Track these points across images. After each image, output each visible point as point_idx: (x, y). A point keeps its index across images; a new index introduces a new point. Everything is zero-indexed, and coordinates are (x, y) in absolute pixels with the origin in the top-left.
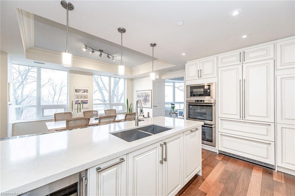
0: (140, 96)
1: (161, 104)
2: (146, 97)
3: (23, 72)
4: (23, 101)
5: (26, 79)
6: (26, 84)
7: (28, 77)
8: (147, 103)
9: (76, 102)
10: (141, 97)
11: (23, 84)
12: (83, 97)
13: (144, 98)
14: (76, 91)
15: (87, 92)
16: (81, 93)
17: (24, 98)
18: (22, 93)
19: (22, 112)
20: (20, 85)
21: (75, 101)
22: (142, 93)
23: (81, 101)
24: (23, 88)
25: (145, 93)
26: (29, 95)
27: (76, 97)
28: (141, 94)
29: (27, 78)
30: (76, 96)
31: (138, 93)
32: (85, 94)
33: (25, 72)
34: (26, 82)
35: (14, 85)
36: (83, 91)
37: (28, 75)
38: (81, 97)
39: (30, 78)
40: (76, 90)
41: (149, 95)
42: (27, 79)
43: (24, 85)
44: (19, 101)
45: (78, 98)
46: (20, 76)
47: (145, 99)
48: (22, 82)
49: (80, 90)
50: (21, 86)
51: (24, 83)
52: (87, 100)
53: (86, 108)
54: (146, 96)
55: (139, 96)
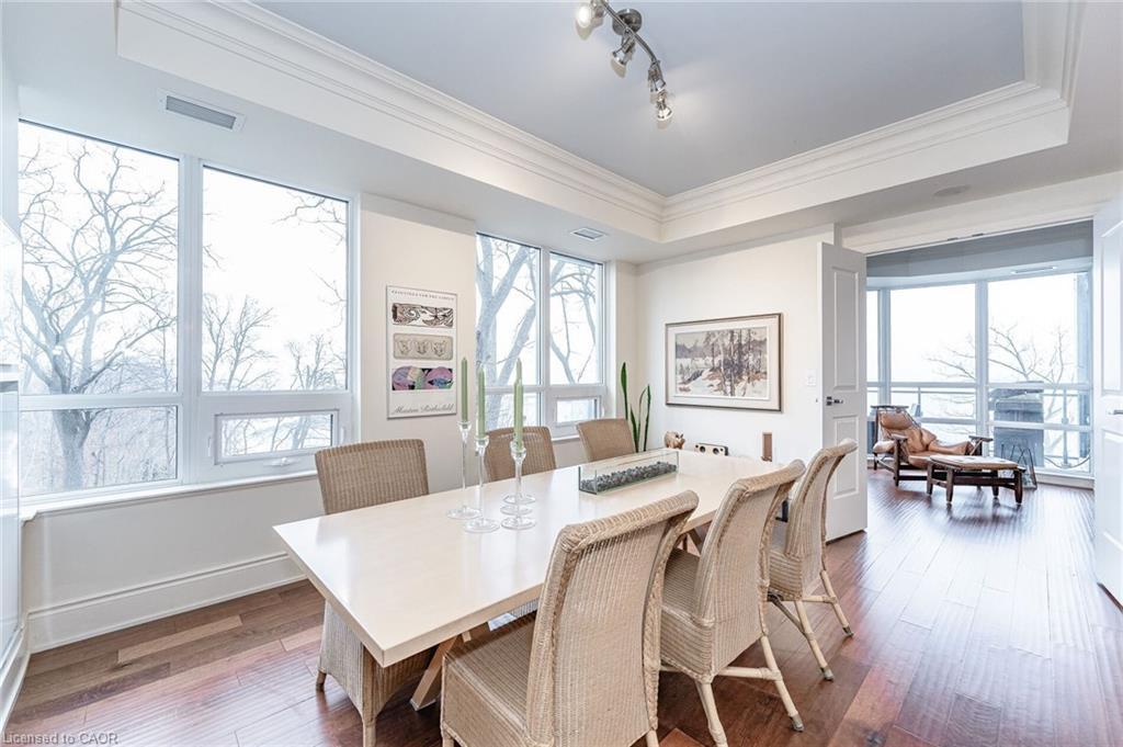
0: (695, 347)
1: (854, 387)
2: (741, 354)
3: (92, 261)
4: (89, 381)
5: (102, 292)
6: (103, 312)
7: (112, 286)
8: (742, 384)
9: (394, 376)
10: (704, 356)
11: (91, 313)
12: (430, 351)
13: (721, 358)
14: (395, 316)
15: (451, 325)
16: (417, 329)
17: (96, 368)
18: (86, 350)
19: (87, 425)
20: (78, 317)
21: (391, 375)
22: (709, 335)
23: (418, 372)
24: (90, 330)
25: (732, 332)
26: (117, 356)
27: (398, 351)
28: (704, 337)
29: (107, 288)
30: (395, 340)
31: (677, 335)
32: (440, 331)
33: (100, 263)
34: (103, 306)
35: (54, 317)
36: (428, 316)
37: (109, 277)
38: (422, 351)
39: (120, 289)
40: (395, 309)
41: (763, 343)
42: (105, 294)
43: (93, 318)
44: (75, 383)
45: (404, 354)
46: (78, 280)
47: (728, 364)
48: (88, 304)
49: (414, 308)
50: (81, 321)
51: (96, 308)
52: (446, 364)
53: (444, 409)
54: (740, 345)
55: (690, 351)
